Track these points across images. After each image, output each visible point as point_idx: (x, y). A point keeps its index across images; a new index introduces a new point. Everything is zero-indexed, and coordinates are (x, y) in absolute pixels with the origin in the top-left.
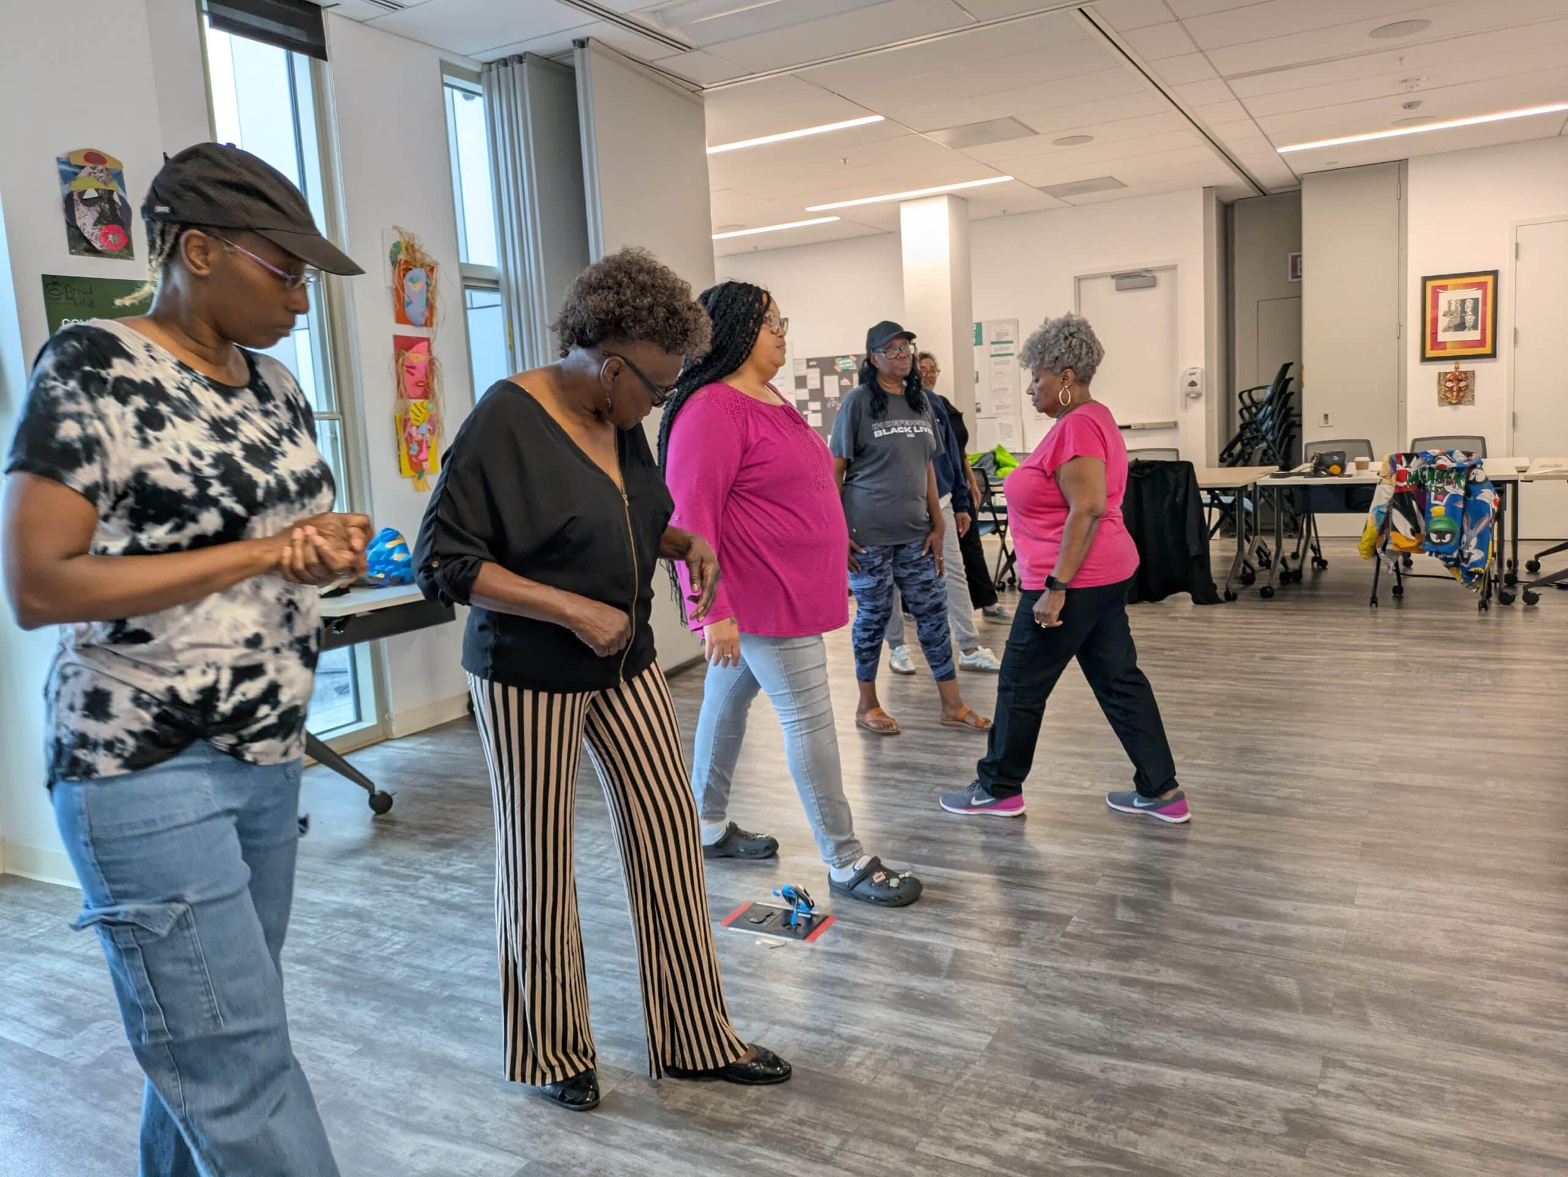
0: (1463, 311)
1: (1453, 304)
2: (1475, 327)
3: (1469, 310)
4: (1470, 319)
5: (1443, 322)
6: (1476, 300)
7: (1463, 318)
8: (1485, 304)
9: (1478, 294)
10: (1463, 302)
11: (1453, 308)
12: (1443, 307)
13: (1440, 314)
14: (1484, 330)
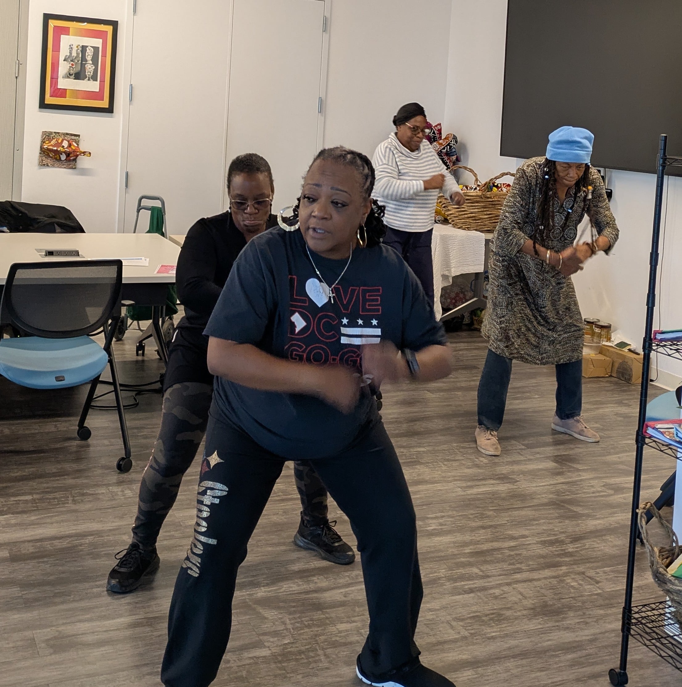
0: (84, 59)
1: (75, 49)
2: (94, 78)
3: (89, 58)
4: (90, 68)
5: (63, 68)
6: (96, 49)
7: (83, 66)
8: (104, 55)
9: (98, 42)
10: (84, 48)
11: (74, 54)
12: (64, 52)
13: (62, 58)
14: (102, 82)
